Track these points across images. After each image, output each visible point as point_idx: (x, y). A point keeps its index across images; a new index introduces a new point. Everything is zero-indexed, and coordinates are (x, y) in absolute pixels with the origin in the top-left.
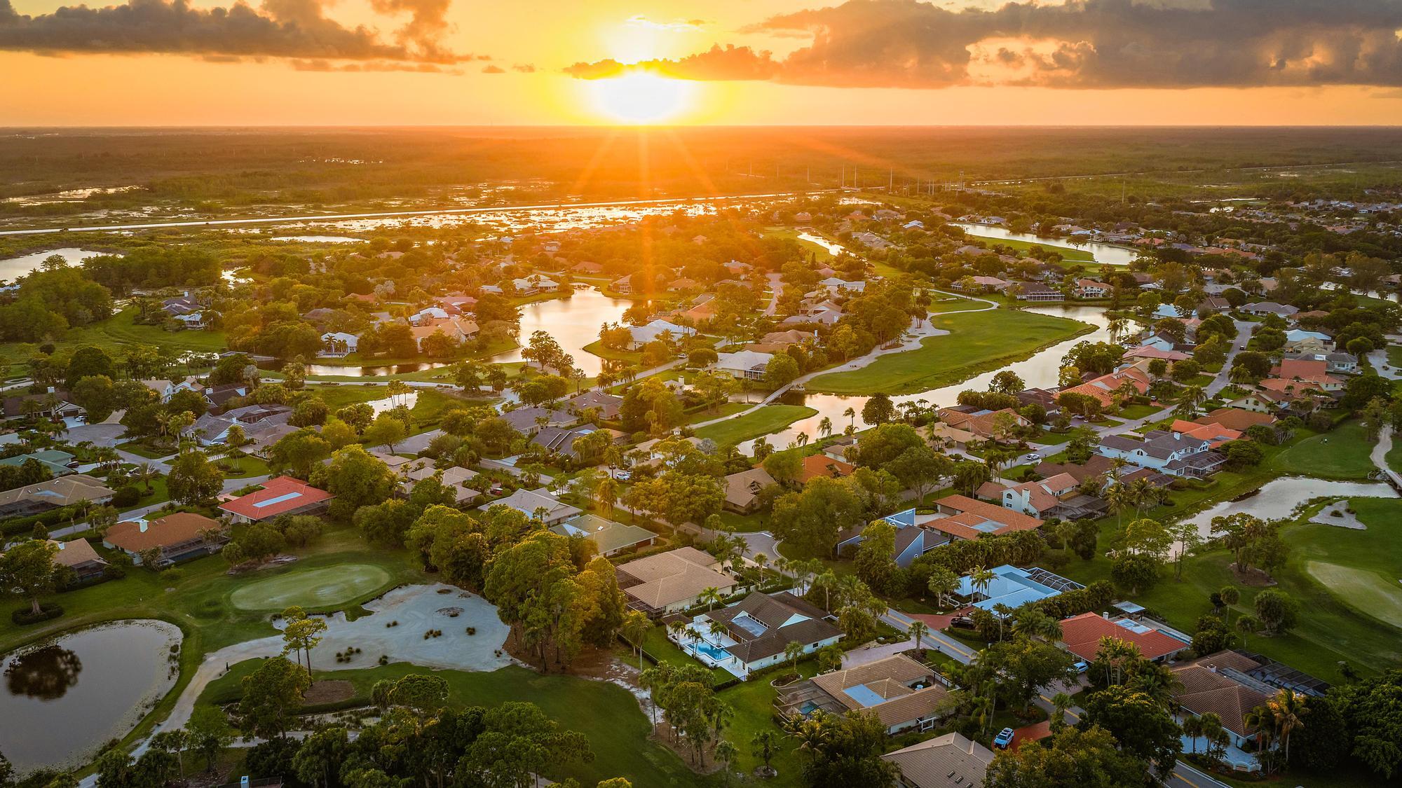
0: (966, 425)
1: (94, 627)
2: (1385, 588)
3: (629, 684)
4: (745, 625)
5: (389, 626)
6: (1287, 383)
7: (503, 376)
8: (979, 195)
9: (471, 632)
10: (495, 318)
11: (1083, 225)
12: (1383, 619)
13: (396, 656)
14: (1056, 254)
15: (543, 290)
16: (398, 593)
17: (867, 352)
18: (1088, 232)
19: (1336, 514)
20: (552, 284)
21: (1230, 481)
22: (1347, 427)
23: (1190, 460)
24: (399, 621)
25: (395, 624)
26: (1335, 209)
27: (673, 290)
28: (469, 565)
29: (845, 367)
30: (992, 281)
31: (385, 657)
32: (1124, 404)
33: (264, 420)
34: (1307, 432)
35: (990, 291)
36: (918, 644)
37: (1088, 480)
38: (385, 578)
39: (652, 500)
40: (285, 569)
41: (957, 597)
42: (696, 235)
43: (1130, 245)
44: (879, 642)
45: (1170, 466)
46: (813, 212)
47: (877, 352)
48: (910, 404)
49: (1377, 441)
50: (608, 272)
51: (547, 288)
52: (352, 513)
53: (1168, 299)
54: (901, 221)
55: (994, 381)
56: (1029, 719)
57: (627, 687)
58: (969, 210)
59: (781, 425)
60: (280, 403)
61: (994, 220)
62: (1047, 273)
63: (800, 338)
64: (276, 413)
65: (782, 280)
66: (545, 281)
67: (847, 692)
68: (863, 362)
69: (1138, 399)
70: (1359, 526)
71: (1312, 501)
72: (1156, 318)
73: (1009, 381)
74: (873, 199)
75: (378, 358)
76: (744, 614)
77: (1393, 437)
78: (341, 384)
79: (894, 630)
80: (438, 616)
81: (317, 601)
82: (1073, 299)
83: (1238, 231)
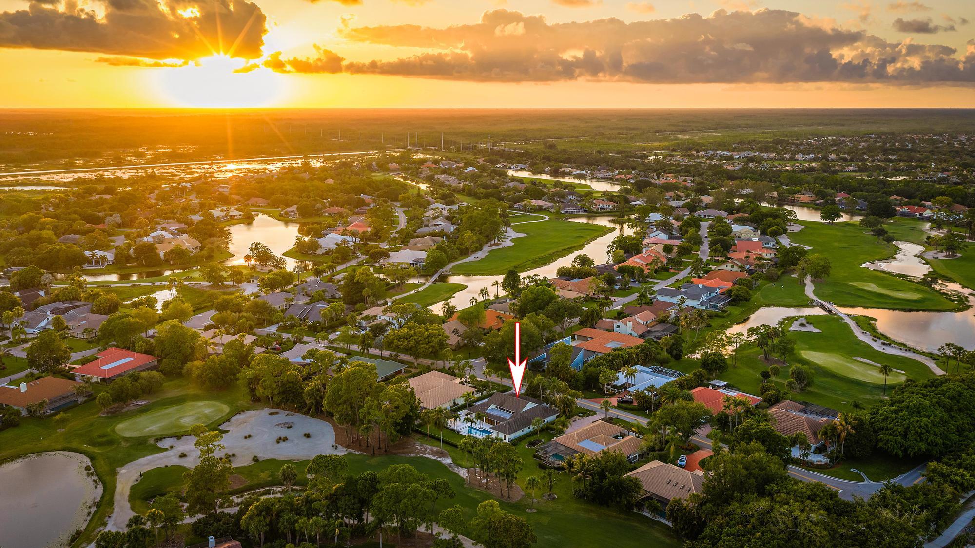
0: (569, 288)
1: (12, 461)
2: (848, 362)
3: (434, 456)
4: (496, 413)
5: (246, 438)
6: (745, 254)
7: (241, 273)
8: (504, 150)
9: (307, 436)
10: (210, 236)
11: (578, 168)
12: (855, 378)
13: (263, 456)
14: (571, 186)
15: (233, 217)
16: (238, 417)
17: (480, 249)
18: (583, 172)
19: (802, 325)
20: (237, 213)
21: (735, 311)
22: (785, 278)
23: (710, 300)
24: (252, 434)
25: (250, 436)
26: (720, 156)
27: (327, 214)
29: (471, 258)
30: (540, 202)
31: (256, 457)
32: (656, 271)
33: (71, 312)
34: (766, 282)
35: (540, 209)
36: (607, 415)
37: (662, 314)
38: (226, 409)
39: (403, 342)
40: (144, 410)
41: (615, 387)
42: (326, 179)
43: (611, 179)
44: (579, 416)
45: (701, 304)
46: (400, 163)
47: (486, 249)
48: (530, 277)
49: (805, 285)
50: (274, 205)
51: (234, 216)
52: (181, 368)
53: (655, 210)
54: (461, 167)
55: (574, 261)
56: (690, 450)
57: (433, 458)
58: (501, 160)
59: (448, 295)
60: (77, 299)
61: (520, 166)
62: (571, 197)
63: (435, 241)
64: (79, 306)
65: (402, 206)
66: (233, 212)
67: (580, 444)
68: (481, 255)
69: (663, 268)
70: (817, 331)
71: (785, 319)
72: (648, 221)
73: (585, 260)
74: (433, 154)
75: (131, 267)
76: (493, 406)
77: (812, 281)
78: (112, 286)
79: (587, 410)
80: (279, 428)
81: (182, 427)
82: (593, 212)
83: (674, 170)
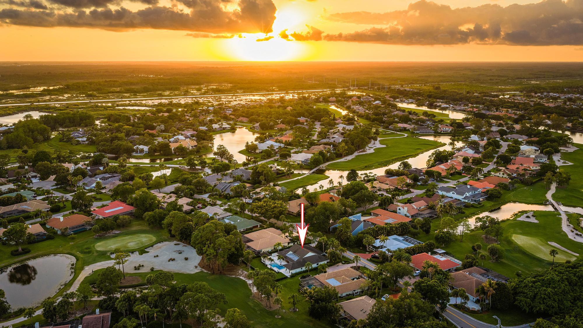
0: (387, 182)
1: (42, 257)
2: (541, 245)
3: (245, 278)
4: (291, 257)
5: (155, 257)
6: (517, 166)
7: (205, 163)
8: (406, 90)
9: (186, 259)
10: (204, 139)
11: (446, 103)
12: (538, 256)
13: (157, 268)
14: (433, 115)
15: (224, 129)
16: (159, 245)
17: (352, 154)
18: (448, 106)
19: (528, 217)
20: (228, 126)
21: (489, 204)
22: (539, 184)
23: (473, 196)
24: (159, 255)
25: (157, 256)
26: (551, 96)
27: (276, 129)
28: (186, 234)
29: (342, 160)
30: (405, 125)
31: (153, 268)
32: (451, 174)
33: (110, 179)
34: (523, 186)
35: (405, 130)
36: (357, 264)
37: (431, 203)
38: (154, 239)
39: (259, 210)
40: (116, 236)
41: (374, 247)
42: (288, 106)
43: (464, 111)
44: (342, 263)
45: (465, 198)
46: (336, 97)
47: (356, 154)
48: (365, 174)
49: (549, 189)
50: (251, 121)
51: (226, 128)
52: (143, 215)
53: (475, 133)
54: (372, 101)
55: (400, 165)
56: (396, 291)
57: (244, 279)
58: (400, 96)
59: (314, 182)
60: (116, 173)
61: (410, 100)
62: (429, 122)
63: (325, 148)
64: (115, 176)
65: (321, 125)
66: (225, 125)
67: (327, 281)
68: (349, 158)
69: (457, 172)
70: (536, 221)
71: (519, 212)
72: (470, 140)
73: (406, 165)
74: (362, 92)
75: (157, 155)
76: (291, 252)
77: (556, 188)
78: (141, 165)
79: (349, 259)
80: (174, 253)
81: (128, 248)
82: (438, 133)
83: (509, 106)
